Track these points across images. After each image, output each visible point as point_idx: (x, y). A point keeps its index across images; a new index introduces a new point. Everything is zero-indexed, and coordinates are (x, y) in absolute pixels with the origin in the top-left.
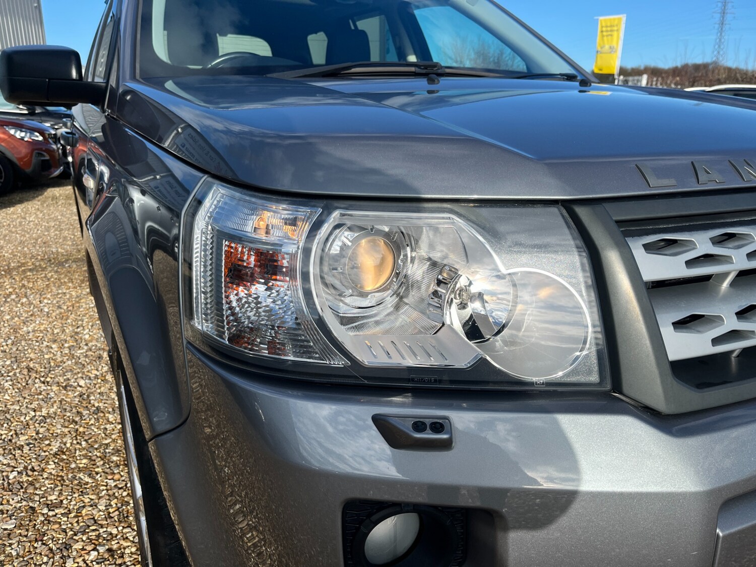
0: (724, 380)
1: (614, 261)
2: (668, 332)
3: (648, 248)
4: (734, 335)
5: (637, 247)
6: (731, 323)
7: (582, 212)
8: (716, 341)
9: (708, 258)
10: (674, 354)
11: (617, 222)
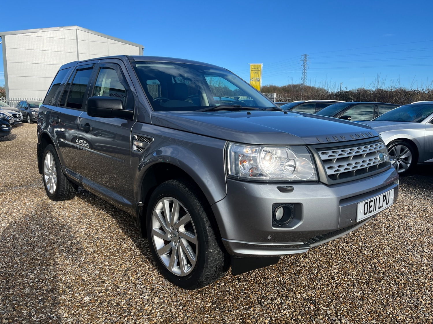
0: (336, 179)
1: (316, 156)
2: (327, 169)
3: (321, 153)
4: (337, 170)
5: (320, 153)
6: (337, 168)
7: (309, 147)
8: (335, 171)
9: (331, 156)
10: (328, 174)
11: (316, 149)
